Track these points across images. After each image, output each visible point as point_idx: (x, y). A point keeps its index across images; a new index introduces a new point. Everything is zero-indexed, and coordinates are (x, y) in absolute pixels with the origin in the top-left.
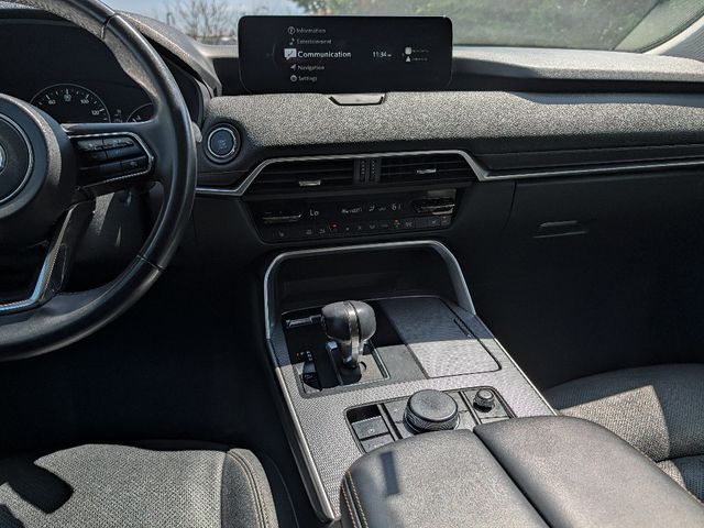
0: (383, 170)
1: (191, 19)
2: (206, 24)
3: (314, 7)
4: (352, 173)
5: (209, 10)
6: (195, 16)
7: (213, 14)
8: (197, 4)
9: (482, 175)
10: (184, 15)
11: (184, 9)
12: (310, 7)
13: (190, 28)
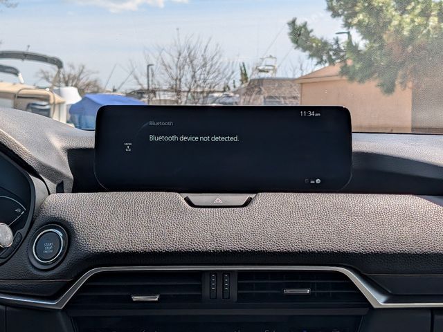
0: (240, 287)
1: (174, 72)
2: (193, 77)
3: (330, 57)
4: (200, 288)
5: (198, 61)
6: (180, 68)
7: (204, 65)
8: (185, 53)
9: (378, 300)
10: (167, 67)
11: (168, 59)
12: (325, 58)
13: (173, 82)
